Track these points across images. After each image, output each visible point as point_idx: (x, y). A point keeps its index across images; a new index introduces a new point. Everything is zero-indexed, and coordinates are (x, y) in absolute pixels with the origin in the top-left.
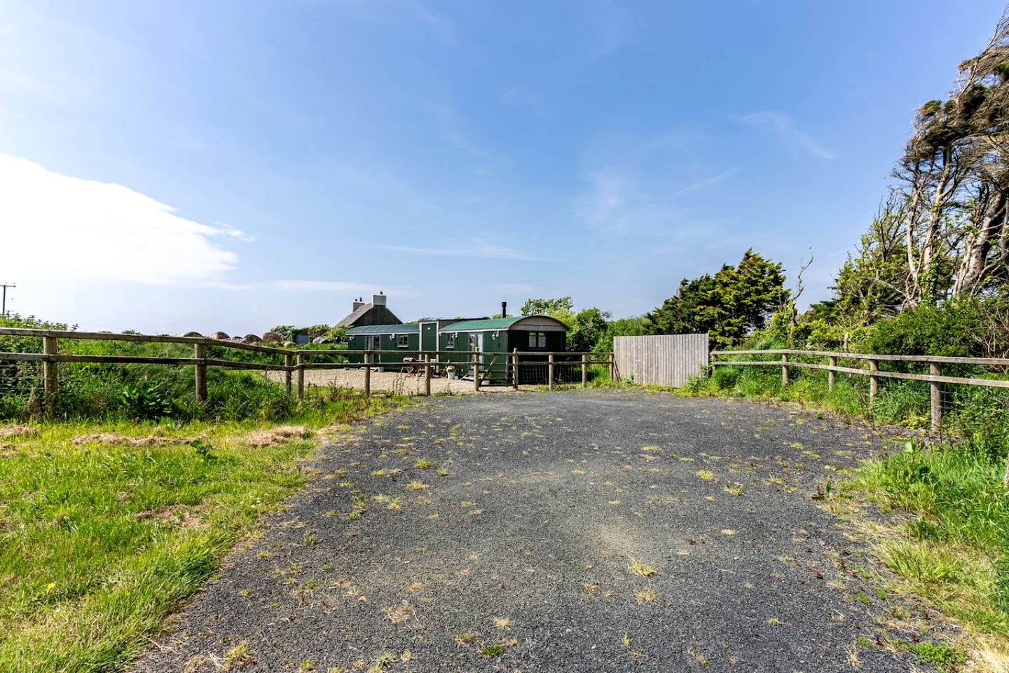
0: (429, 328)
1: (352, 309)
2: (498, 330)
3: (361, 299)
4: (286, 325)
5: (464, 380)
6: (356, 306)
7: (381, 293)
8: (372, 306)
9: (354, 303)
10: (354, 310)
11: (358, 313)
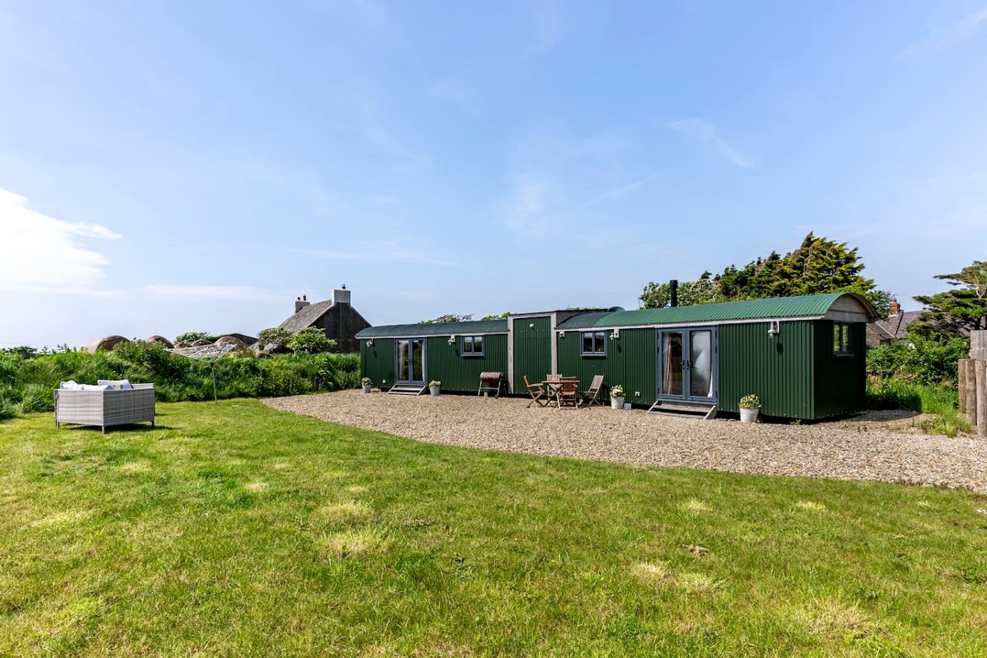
0: (531, 325)
1: (295, 310)
2: (777, 320)
3: (305, 297)
4: (198, 332)
5: (655, 410)
6: (301, 306)
7: (344, 288)
8: (333, 305)
9: (296, 302)
10: (297, 312)
11: (308, 314)
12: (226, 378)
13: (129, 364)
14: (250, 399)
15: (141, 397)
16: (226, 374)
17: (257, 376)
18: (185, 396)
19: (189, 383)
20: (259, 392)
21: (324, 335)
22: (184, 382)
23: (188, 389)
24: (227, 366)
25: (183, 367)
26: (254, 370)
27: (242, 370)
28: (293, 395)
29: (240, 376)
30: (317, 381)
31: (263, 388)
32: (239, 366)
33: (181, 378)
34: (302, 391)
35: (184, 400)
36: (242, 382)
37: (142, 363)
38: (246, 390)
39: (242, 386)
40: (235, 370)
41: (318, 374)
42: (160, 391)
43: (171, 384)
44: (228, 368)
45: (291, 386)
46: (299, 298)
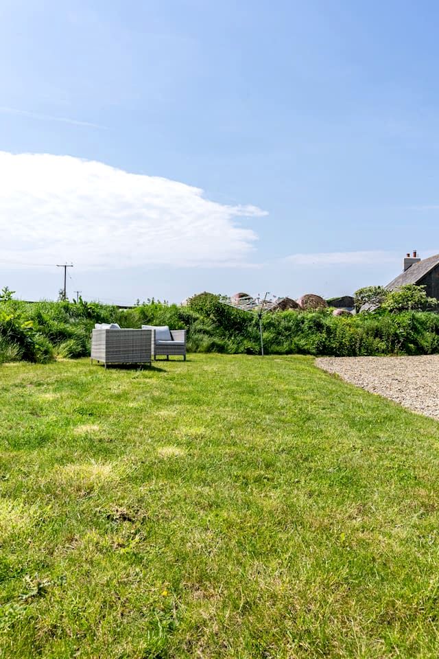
1: (403, 268)
3: (415, 253)
9: (405, 259)
10: (405, 270)
11: (415, 272)
12: (287, 333)
13: (198, 316)
14: (309, 357)
15: (140, 337)
16: (288, 329)
17: (321, 333)
18: (242, 349)
19: (248, 336)
20: (320, 350)
21: (425, 293)
22: (243, 335)
23: (245, 342)
24: (290, 321)
25: (244, 320)
26: (319, 326)
27: (305, 326)
28: (360, 355)
29: (303, 332)
30: (393, 342)
31: (324, 346)
32: (303, 322)
33: (240, 331)
34: (371, 352)
35: (241, 353)
36: (303, 337)
37: (209, 315)
38: (306, 347)
39: (303, 342)
40: (297, 325)
41: (396, 334)
42: (219, 343)
43: (231, 335)
44: (291, 324)
45: (358, 345)
46: (408, 255)
